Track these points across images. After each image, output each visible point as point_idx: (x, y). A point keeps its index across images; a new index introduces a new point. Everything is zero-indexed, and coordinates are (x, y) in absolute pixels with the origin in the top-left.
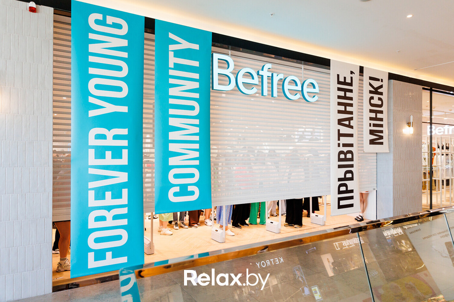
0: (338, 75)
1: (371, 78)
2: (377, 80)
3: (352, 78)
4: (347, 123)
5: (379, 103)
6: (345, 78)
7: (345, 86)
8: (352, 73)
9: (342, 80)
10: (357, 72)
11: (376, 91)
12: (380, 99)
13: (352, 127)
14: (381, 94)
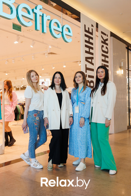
0: (85, 25)
1: (102, 33)
2: (105, 34)
3: (92, 29)
4: (90, 60)
5: (106, 50)
6: (89, 28)
7: (89, 34)
8: (92, 26)
9: (87, 29)
10: (95, 26)
11: (104, 42)
12: (107, 48)
13: (93, 64)
14: (107, 44)
